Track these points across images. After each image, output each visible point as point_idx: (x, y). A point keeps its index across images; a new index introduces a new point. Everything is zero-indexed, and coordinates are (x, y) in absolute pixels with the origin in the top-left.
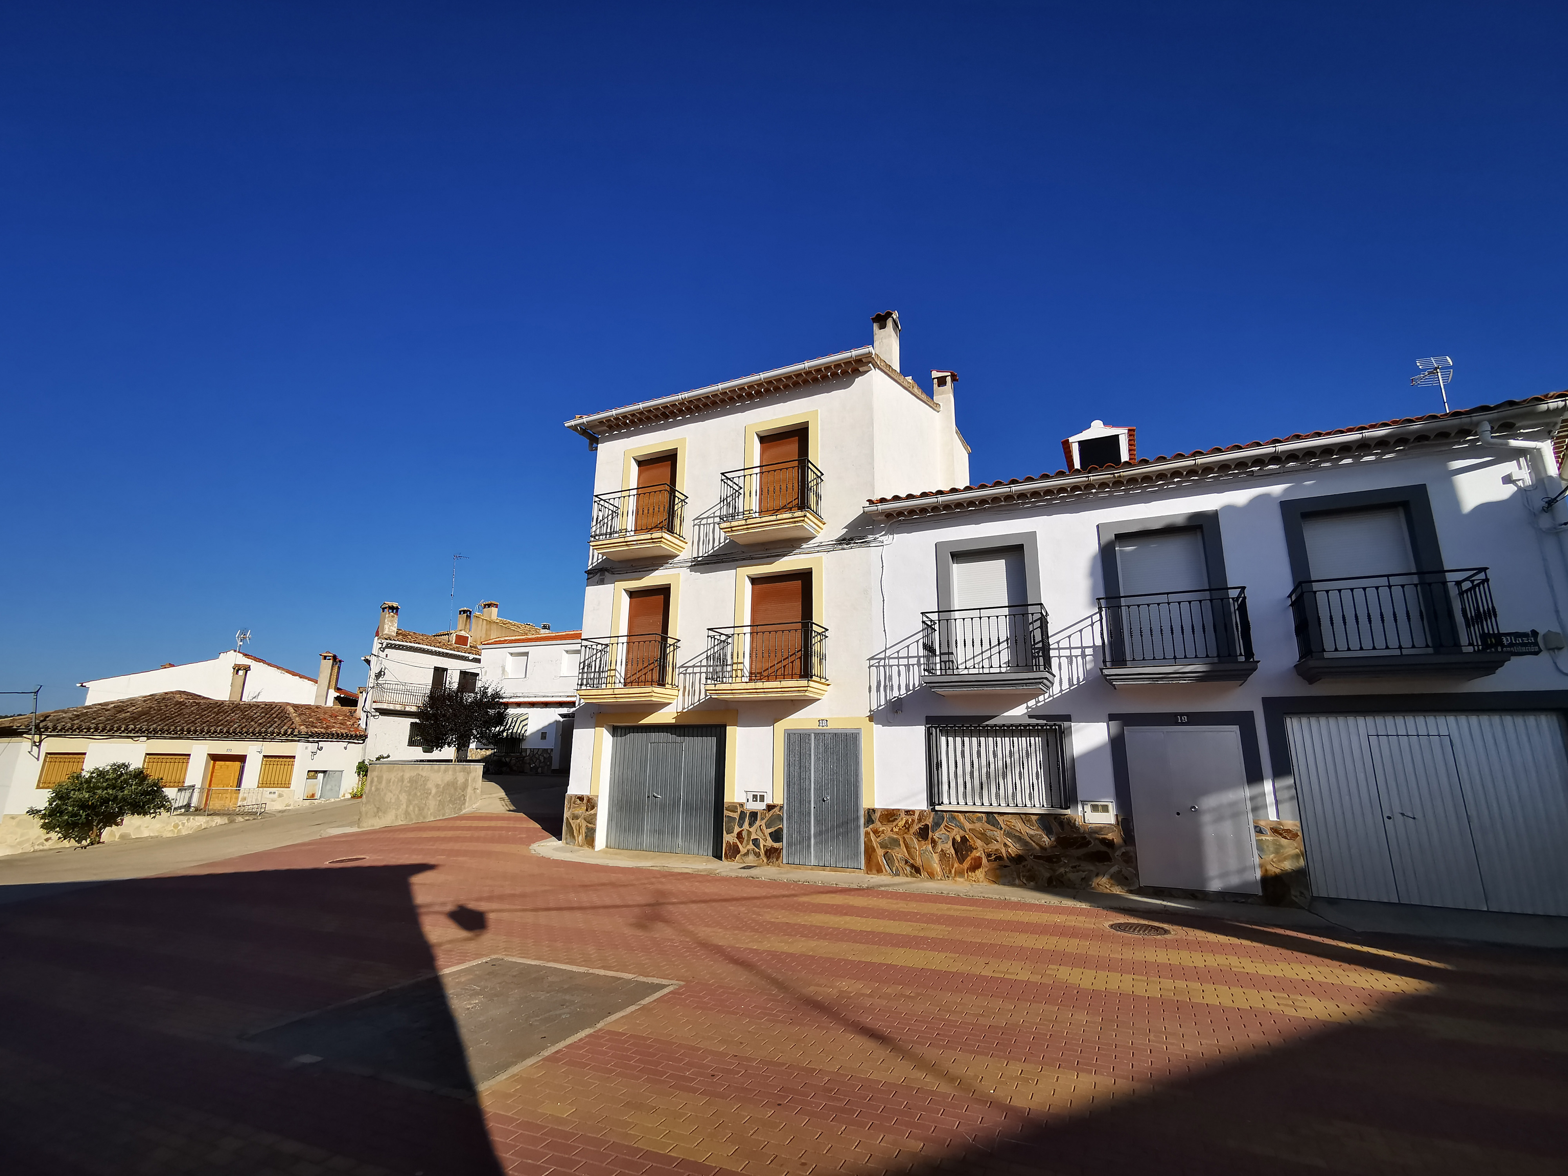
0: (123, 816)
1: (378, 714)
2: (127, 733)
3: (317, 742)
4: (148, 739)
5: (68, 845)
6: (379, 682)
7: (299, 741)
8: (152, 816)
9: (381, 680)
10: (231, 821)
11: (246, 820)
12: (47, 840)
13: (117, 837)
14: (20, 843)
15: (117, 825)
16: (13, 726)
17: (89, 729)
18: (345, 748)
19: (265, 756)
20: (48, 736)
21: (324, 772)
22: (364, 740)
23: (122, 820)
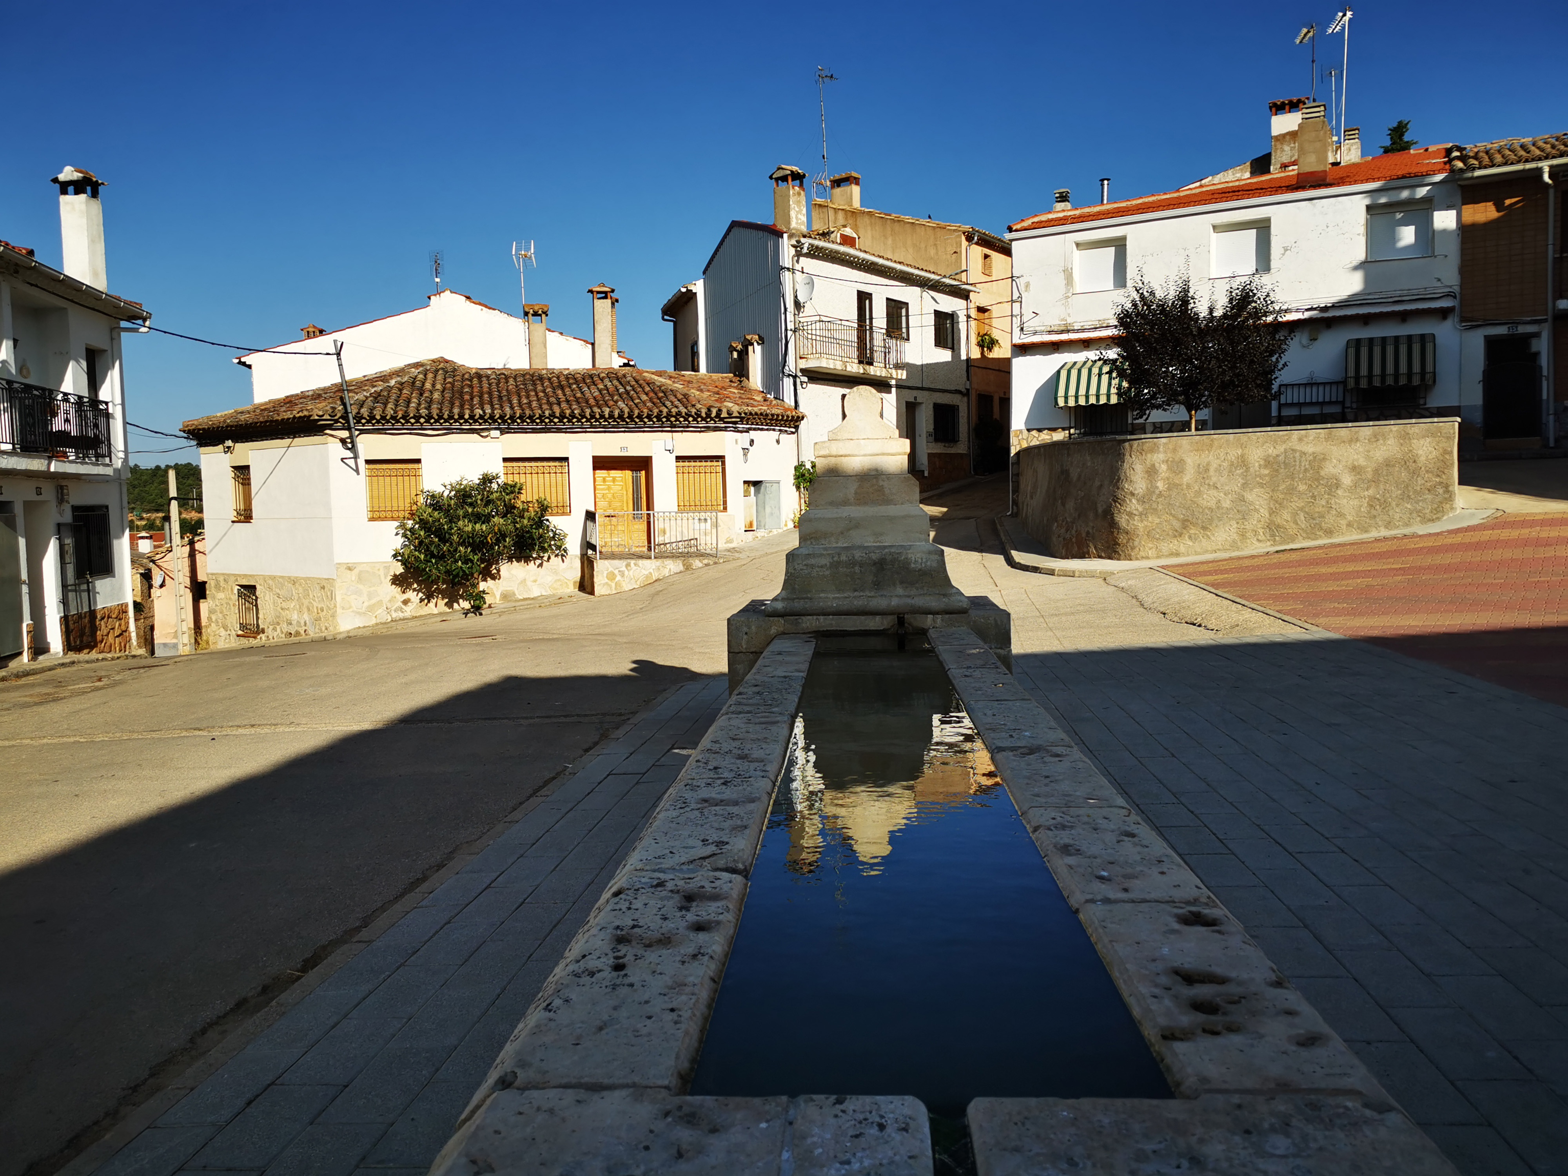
0: (497, 563)
1: (805, 379)
2: (471, 425)
3: (747, 431)
4: (502, 434)
5: (436, 611)
6: (802, 320)
7: (725, 429)
8: (537, 564)
9: (804, 317)
10: (688, 567)
11: (706, 565)
12: (406, 602)
13: (498, 597)
14: (371, 608)
15: (494, 578)
16: (311, 416)
17: (417, 418)
18: (778, 442)
19: (679, 458)
20: (362, 432)
21: (756, 484)
22: (797, 427)
23: (499, 571)
